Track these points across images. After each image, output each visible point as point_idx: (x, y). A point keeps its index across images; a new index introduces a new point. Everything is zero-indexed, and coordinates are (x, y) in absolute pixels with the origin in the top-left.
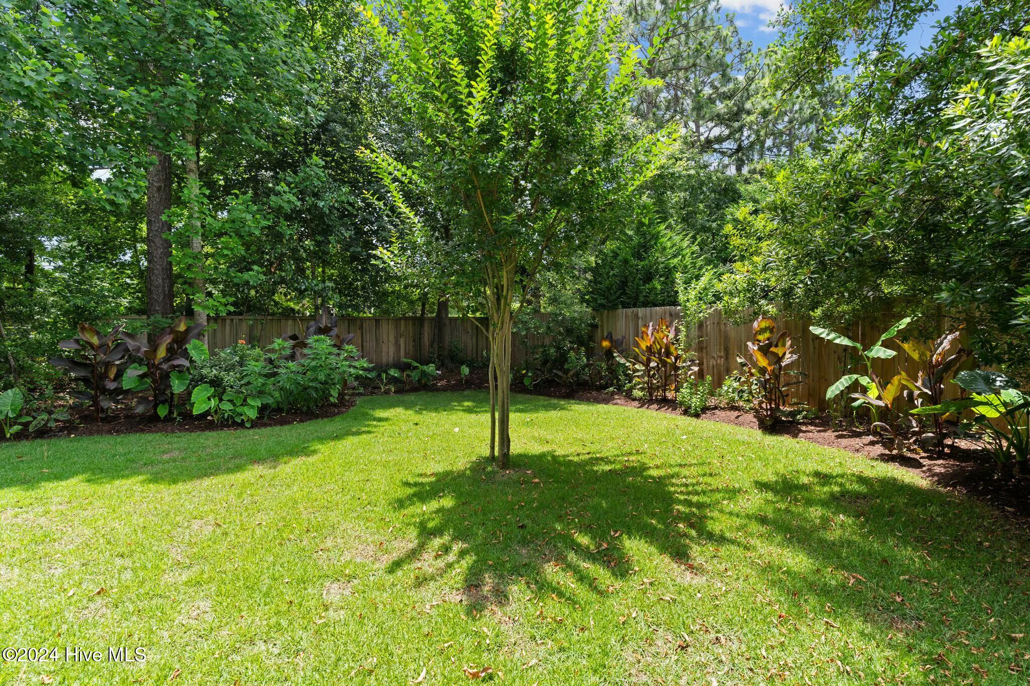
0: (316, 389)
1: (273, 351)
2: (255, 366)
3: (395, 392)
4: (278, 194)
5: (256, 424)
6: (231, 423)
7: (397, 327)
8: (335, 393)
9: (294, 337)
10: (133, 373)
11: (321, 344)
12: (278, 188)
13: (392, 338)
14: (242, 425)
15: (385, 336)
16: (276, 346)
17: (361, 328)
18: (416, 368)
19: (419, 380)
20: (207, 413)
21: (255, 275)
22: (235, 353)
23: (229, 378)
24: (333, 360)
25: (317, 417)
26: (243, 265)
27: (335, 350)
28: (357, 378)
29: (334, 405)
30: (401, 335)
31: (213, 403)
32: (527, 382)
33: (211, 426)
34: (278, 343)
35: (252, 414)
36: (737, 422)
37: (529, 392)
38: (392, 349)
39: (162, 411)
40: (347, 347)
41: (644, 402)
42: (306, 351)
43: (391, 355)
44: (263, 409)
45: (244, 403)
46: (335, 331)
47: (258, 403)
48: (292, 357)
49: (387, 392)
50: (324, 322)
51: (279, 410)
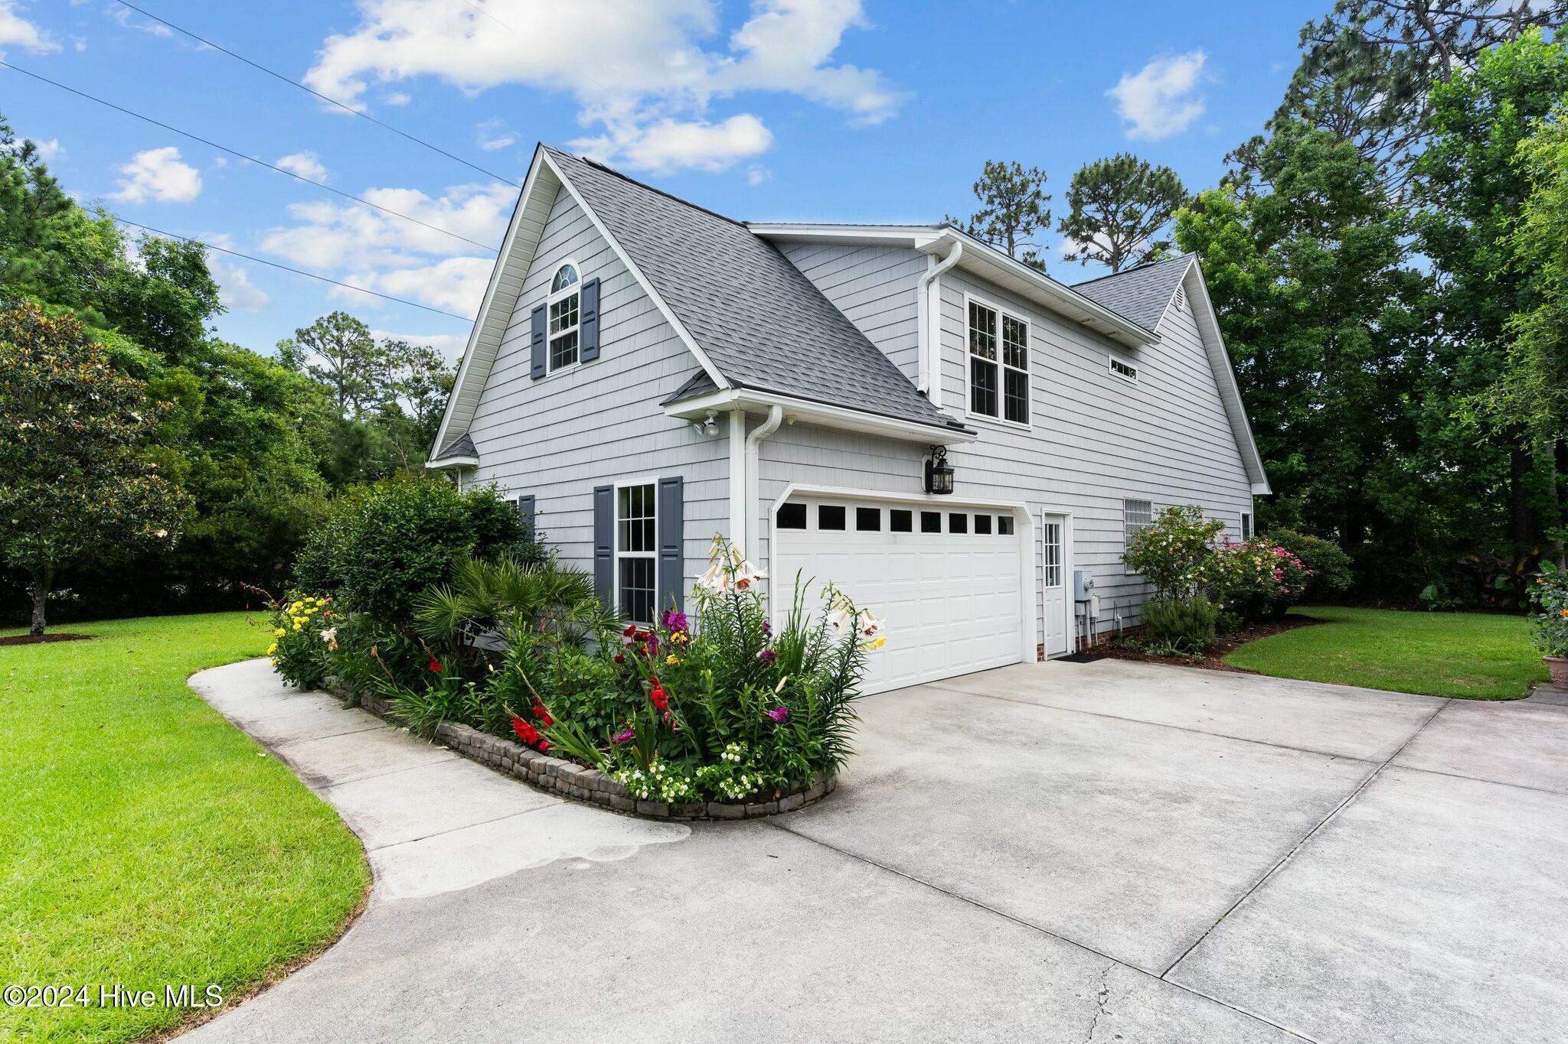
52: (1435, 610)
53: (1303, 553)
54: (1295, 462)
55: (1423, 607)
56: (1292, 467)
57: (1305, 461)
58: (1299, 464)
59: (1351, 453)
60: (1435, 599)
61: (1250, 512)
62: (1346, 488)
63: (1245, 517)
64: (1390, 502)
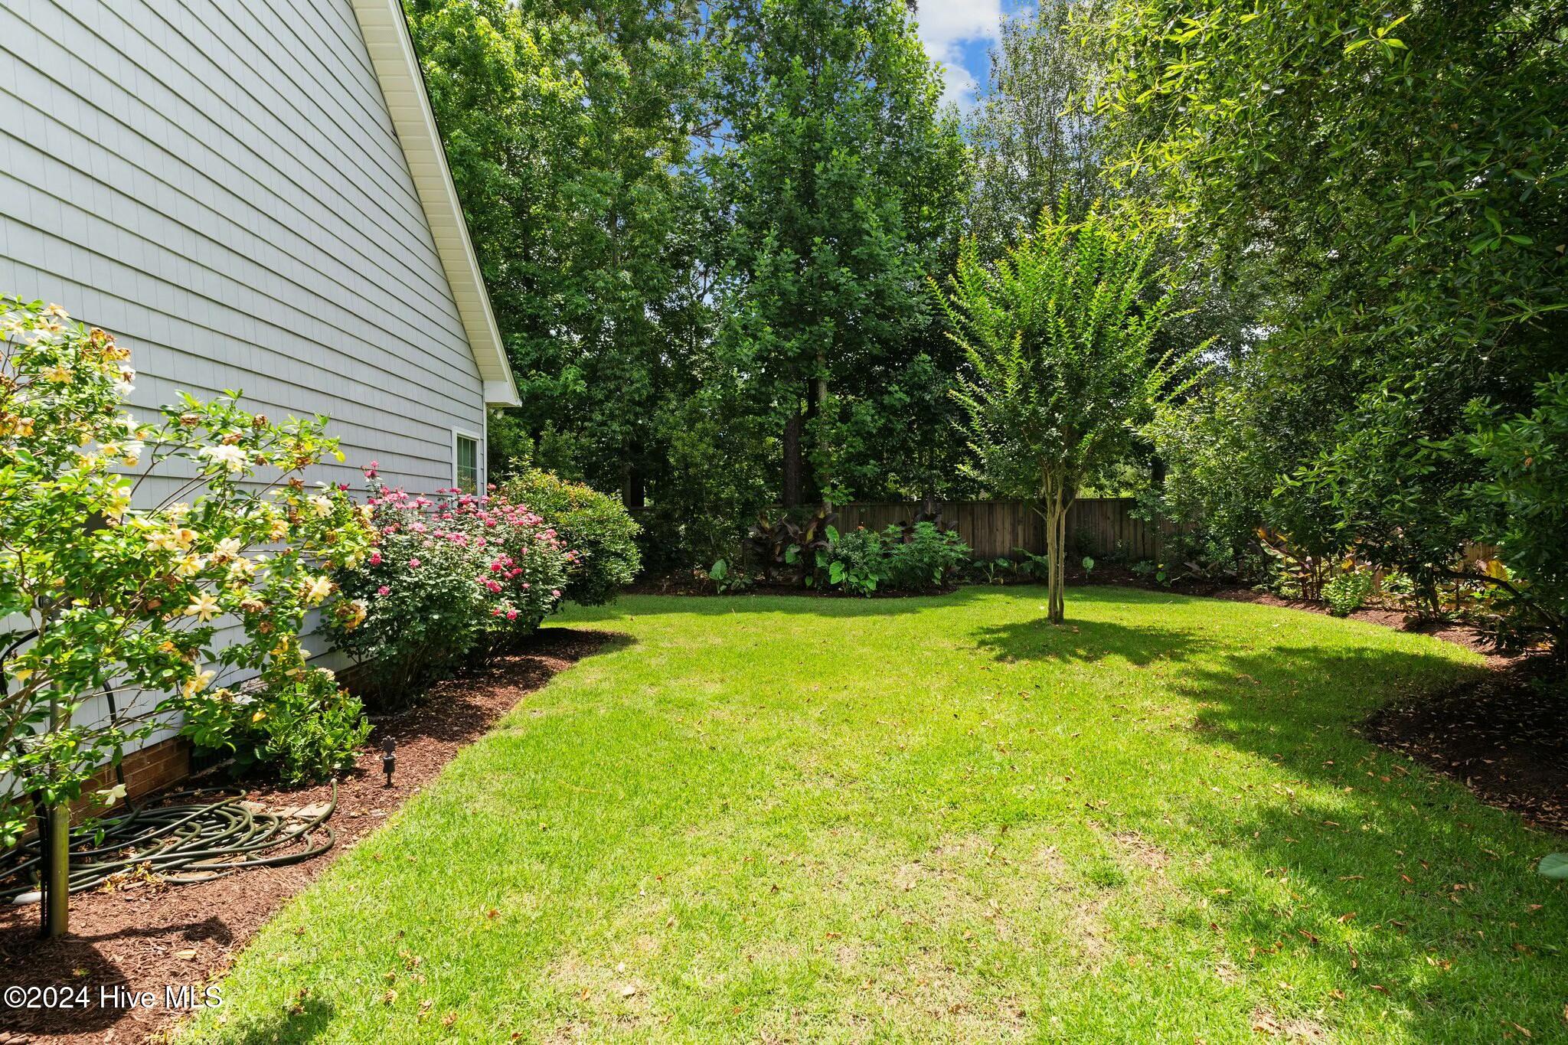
0: (921, 569)
1: (887, 535)
2: (875, 547)
3: (1005, 584)
4: (890, 393)
5: (875, 595)
6: (856, 593)
7: (1014, 512)
8: (938, 575)
9: (903, 524)
10: (793, 550)
11: (925, 530)
12: (890, 389)
13: (1008, 525)
14: (864, 595)
15: (999, 523)
16: (890, 531)
17: (972, 514)
18: (1030, 558)
19: (1032, 572)
20: (840, 584)
21: (871, 468)
22: (858, 537)
23: (856, 556)
24: (936, 544)
25: (922, 595)
26: (861, 459)
27: (938, 535)
28: (959, 560)
29: (937, 587)
30: (1019, 522)
31: (844, 576)
32: (1160, 577)
33: (842, 595)
34: (892, 528)
35: (872, 586)
36: (1385, 622)
37: (1164, 590)
38: (1008, 537)
39: (808, 582)
40: (950, 533)
41: (1291, 601)
42: (914, 535)
43: (1007, 544)
44: (879, 584)
45: (866, 578)
46: (940, 518)
47: (876, 578)
48: (902, 541)
49: (995, 584)
50: (930, 509)
51: (892, 587)
52: (725, 593)
53: (563, 518)
54: (570, 377)
55: (709, 589)
56: (566, 386)
57: (583, 377)
58: (575, 381)
59: (644, 372)
60: (725, 578)
61: (479, 435)
62: (634, 424)
63: (466, 445)
64: (684, 445)
